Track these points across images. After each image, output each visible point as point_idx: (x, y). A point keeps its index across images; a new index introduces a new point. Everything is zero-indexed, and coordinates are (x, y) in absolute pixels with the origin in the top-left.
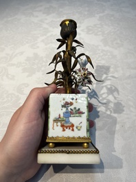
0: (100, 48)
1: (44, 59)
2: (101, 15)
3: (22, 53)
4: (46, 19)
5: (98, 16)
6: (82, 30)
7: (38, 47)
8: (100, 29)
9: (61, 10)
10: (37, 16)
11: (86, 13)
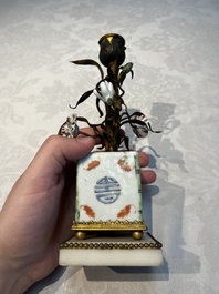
0: (162, 72)
1: (72, 91)
2: (165, 18)
3: (36, 80)
4: (76, 26)
5: (159, 20)
6: (134, 44)
7: (62, 71)
8: (162, 42)
9: (99, 10)
10: (60, 21)
11: (140, 16)
